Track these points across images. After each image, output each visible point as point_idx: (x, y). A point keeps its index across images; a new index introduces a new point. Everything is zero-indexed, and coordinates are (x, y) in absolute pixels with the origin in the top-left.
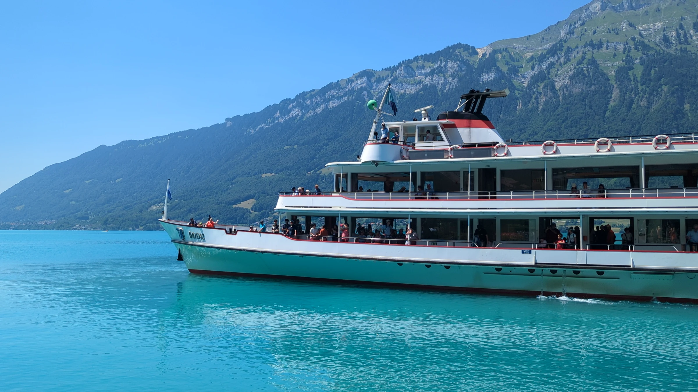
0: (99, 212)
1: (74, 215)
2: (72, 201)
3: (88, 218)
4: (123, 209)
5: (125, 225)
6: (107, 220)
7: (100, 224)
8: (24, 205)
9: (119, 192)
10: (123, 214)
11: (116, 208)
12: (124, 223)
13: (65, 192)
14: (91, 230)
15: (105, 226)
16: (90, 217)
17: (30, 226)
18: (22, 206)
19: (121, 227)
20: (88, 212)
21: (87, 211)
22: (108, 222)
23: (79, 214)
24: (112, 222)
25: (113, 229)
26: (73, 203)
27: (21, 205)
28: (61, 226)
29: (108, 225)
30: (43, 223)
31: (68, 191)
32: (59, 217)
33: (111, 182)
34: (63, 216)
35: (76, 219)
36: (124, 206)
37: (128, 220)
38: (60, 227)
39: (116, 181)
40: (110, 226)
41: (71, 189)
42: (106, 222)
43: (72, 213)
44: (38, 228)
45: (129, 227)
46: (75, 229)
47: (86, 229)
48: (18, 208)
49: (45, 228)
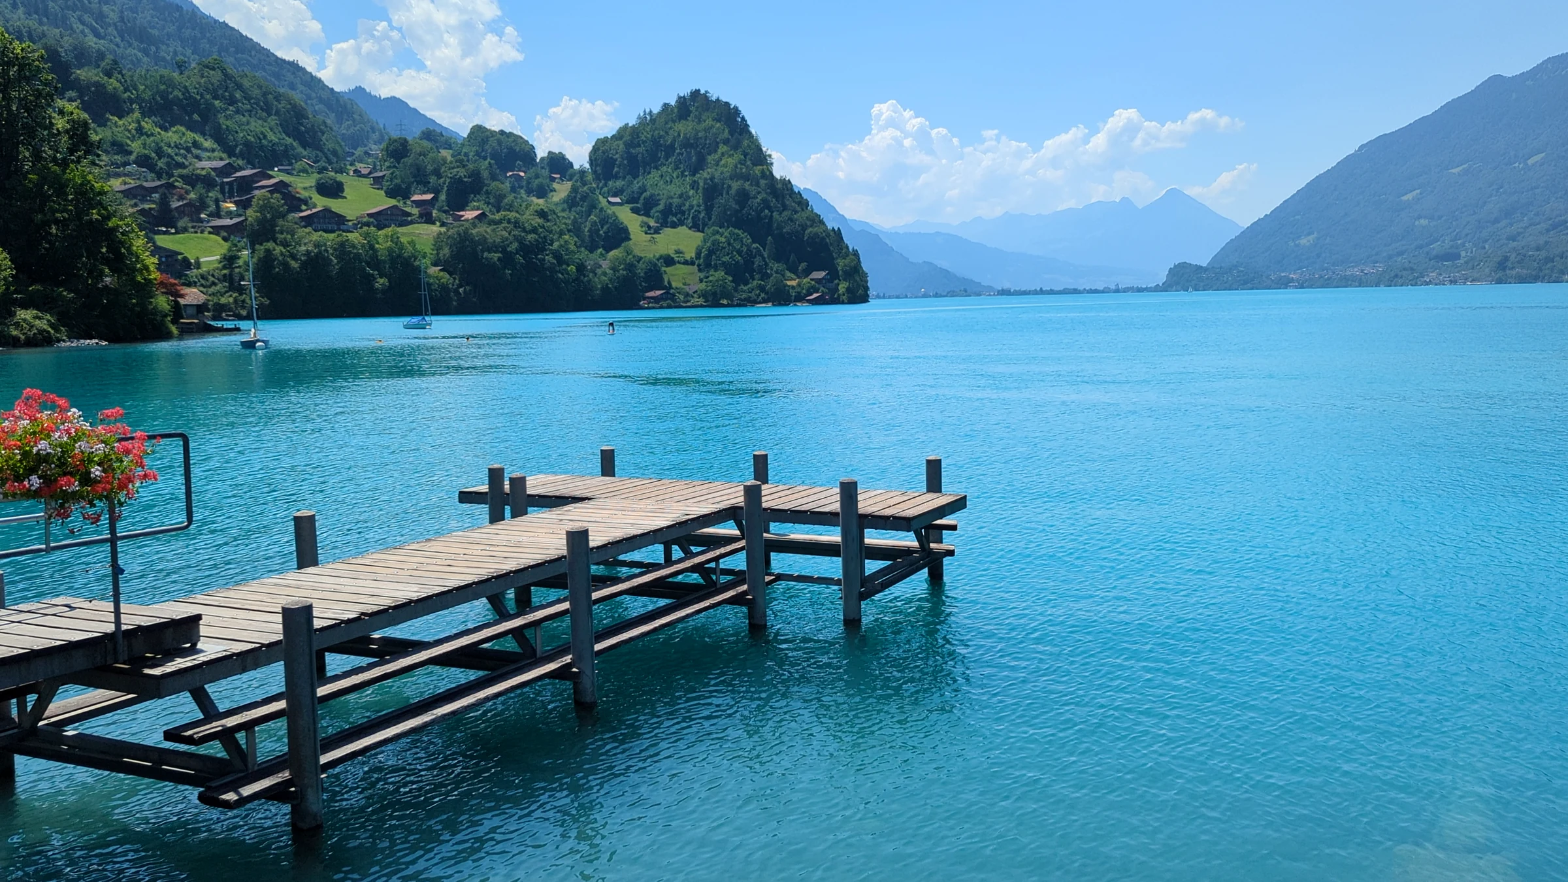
0: (1486, 241)
1: (1426, 249)
2: (1419, 217)
3: (1458, 257)
4: (1548, 231)
5: (1552, 269)
6: (1506, 259)
7: (1487, 270)
8: (1315, 235)
9: (1537, 187)
10: (1547, 243)
11: (1527, 227)
12: (1550, 265)
13: (1405, 198)
14: (1465, 283)
15: (1500, 274)
16: (1463, 254)
17: (1329, 279)
18: (1311, 238)
19: (1541, 274)
20: (1459, 242)
21: (1455, 239)
22: (1509, 264)
23: (1436, 248)
24: (1519, 262)
25: (1522, 280)
26: (1424, 222)
27: (1309, 234)
28: (1396, 276)
29: (1508, 272)
30: (1356, 271)
31: (1409, 197)
32: (1390, 257)
33: (1517, 165)
34: (1400, 254)
35: (1430, 260)
36: (1550, 222)
37: (1562, 258)
38: (1394, 278)
39: (1530, 162)
40: (1514, 272)
41: (1418, 191)
42: (1502, 265)
43: (1421, 247)
44: (1346, 282)
45: (1564, 274)
46: (1427, 284)
47: (1453, 282)
48: (1304, 241)
49: (1361, 282)
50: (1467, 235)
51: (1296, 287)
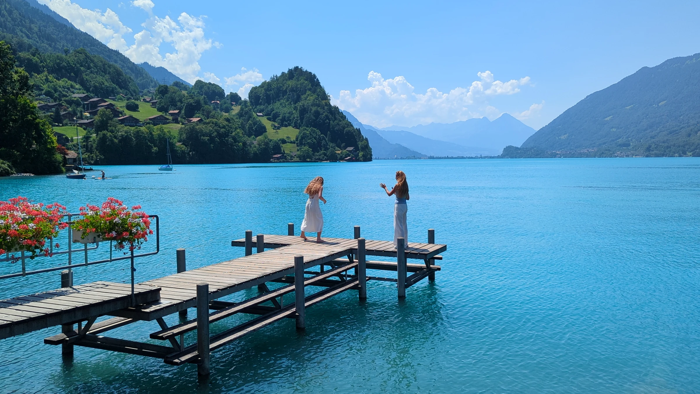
0: (642, 138)
1: (615, 142)
2: (612, 128)
3: (629, 145)
4: (668, 134)
5: (670, 151)
6: (650, 146)
7: (642, 151)
8: (567, 135)
9: (663, 115)
10: (667, 140)
11: (659, 133)
12: (669, 149)
13: (606, 119)
14: (632, 157)
15: (648, 153)
16: (631, 144)
17: (573, 154)
18: (566, 136)
19: (665, 153)
20: (630, 139)
21: (627, 138)
22: (651, 148)
23: (620, 141)
24: (655, 148)
25: (657, 156)
26: (614, 130)
27: (565, 134)
28: (603, 153)
29: (651, 152)
30: (585, 151)
31: (608, 119)
32: (600, 145)
33: (654, 106)
34: (604, 143)
35: (617, 146)
36: (669, 131)
37: (674, 146)
38: (602, 154)
39: (660, 104)
40: (653, 152)
41: (612, 116)
42: (648, 149)
43: (613, 141)
44: (581, 155)
45: (675, 153)
46: (616, 157)
47: (627, 156)
48: (562, 137)
49: (588, 155)
50: (633, 135)
51: (559, 157)
